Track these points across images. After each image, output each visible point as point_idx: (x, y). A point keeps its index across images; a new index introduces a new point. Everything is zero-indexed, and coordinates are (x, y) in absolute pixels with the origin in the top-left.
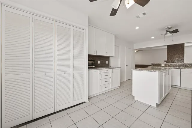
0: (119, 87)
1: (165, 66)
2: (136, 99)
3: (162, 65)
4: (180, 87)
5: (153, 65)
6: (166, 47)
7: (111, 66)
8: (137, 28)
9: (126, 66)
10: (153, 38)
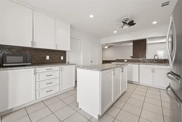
0: (74, 87)
1: (127, 62)
2: (80, 107)
3: (125, 61)
4: (138, 83)
5: (117, 61)
6: (132, 44)
7: (68, 63)
8: (92, 16)
9: (91, 62)
10: (115, 32)
